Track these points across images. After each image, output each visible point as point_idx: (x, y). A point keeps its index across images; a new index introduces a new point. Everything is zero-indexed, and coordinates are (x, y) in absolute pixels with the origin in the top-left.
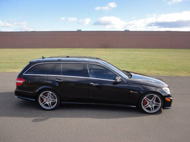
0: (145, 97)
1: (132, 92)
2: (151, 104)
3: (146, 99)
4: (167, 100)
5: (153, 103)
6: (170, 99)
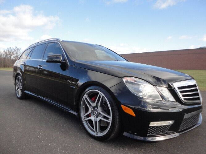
0: (85, 96)
4: (126, 111)
5: (100, 114)
6: (134, 110)
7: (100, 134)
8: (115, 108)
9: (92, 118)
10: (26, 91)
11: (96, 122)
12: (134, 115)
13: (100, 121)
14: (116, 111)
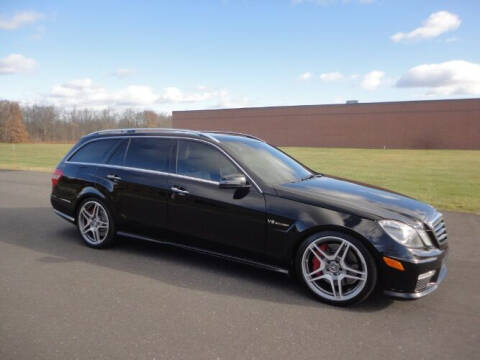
0: (313, 244)
1: (273, 222)
2: (332, 270)
3: (315, 249)
4: (389, 264)
5: (341, 269)
6: (402, 262)
7: (343, 298)
8: (372, 261)
9: (328, 277)
10: (119, 233)
11: (335, 281)
12: (402, 268)
13: (345, 279)
14: (373, 264)
